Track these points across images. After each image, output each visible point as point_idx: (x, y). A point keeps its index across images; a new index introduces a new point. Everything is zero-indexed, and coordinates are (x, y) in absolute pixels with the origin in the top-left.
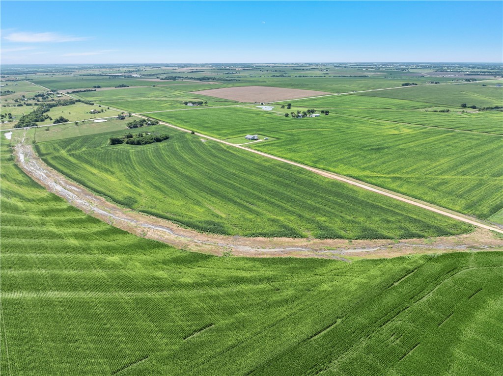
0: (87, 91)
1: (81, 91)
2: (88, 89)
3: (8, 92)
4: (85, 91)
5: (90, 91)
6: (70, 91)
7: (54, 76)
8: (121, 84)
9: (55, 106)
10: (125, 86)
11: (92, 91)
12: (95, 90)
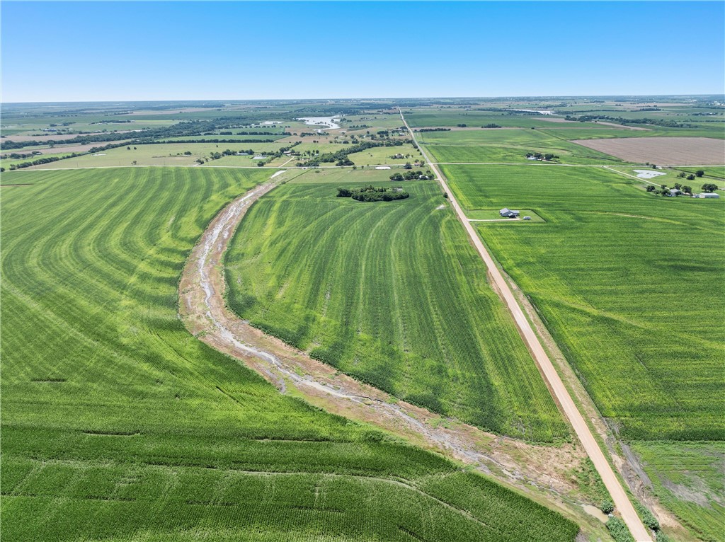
0: (439, 130)
1: (431, 130)
2: (441, 128)
3: (365, 126)
4: (436, 130)
5: (442, 130)
6: (419, 129)
7: (442, 109)
8: (491, 123)
9: (376, 146)
10: (497, 127)
11: (445, 130)
12: (450, 130)
